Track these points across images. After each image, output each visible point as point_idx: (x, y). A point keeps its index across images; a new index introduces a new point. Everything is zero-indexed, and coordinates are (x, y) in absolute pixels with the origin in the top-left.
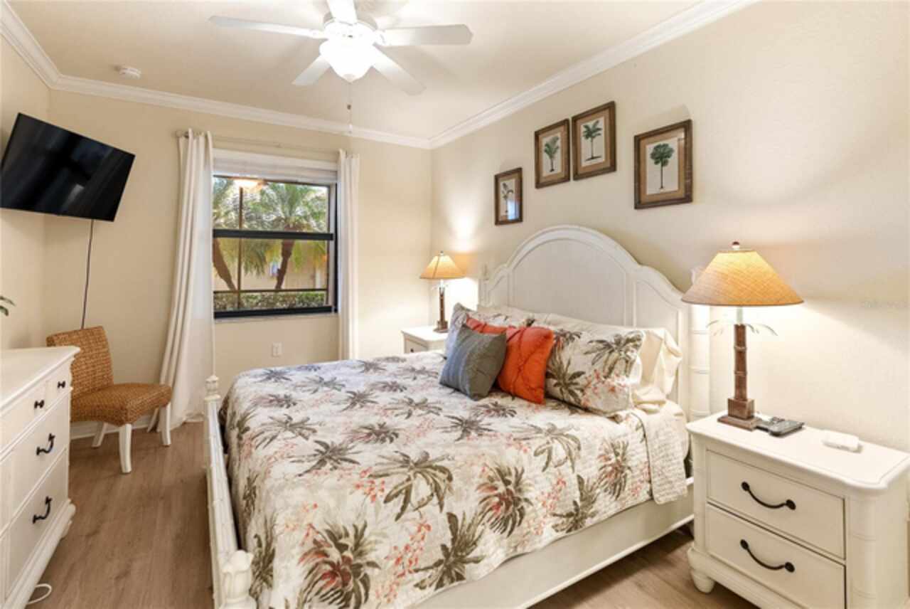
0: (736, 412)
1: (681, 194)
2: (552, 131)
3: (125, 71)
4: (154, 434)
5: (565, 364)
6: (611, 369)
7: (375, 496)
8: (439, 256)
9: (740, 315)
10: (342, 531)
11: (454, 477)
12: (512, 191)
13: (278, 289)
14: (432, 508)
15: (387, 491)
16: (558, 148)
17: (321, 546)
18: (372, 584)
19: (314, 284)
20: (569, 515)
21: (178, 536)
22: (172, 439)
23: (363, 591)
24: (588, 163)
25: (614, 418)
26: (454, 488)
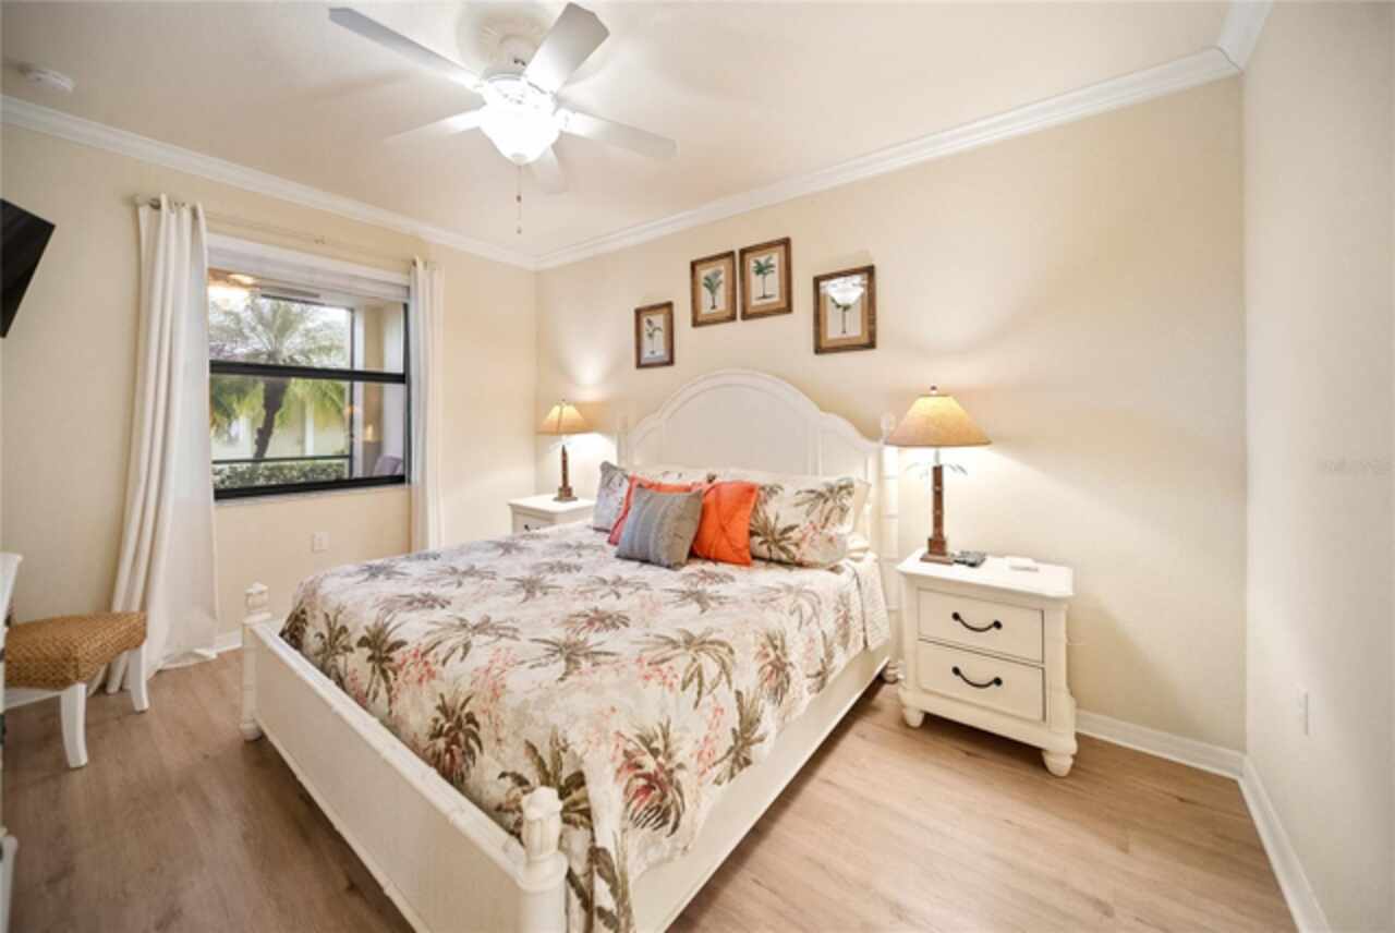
0: (936, 550)
1: (865, 340)
2: (713, 263)
3: (42, 76)
4: (103, 697)
5: (772, 519)
6: (827, 519)
7: (671, 685)
8: (560, 404)
9: (937, 456)
10: (652, 734)
11: (736, 650)
12: (659, 329)
13: (259, 457)
14: (723, 687)
15: (681, 676)
16: (721, 282)
17: (633, 756)
18: (684, 788)
19: (303, 450)
20: (819, 674)
21: (246, 837)
22: (150, 699)
23: (679, 799)
24: (759, 303)
25: (835, 569)
26: (738, 661)
